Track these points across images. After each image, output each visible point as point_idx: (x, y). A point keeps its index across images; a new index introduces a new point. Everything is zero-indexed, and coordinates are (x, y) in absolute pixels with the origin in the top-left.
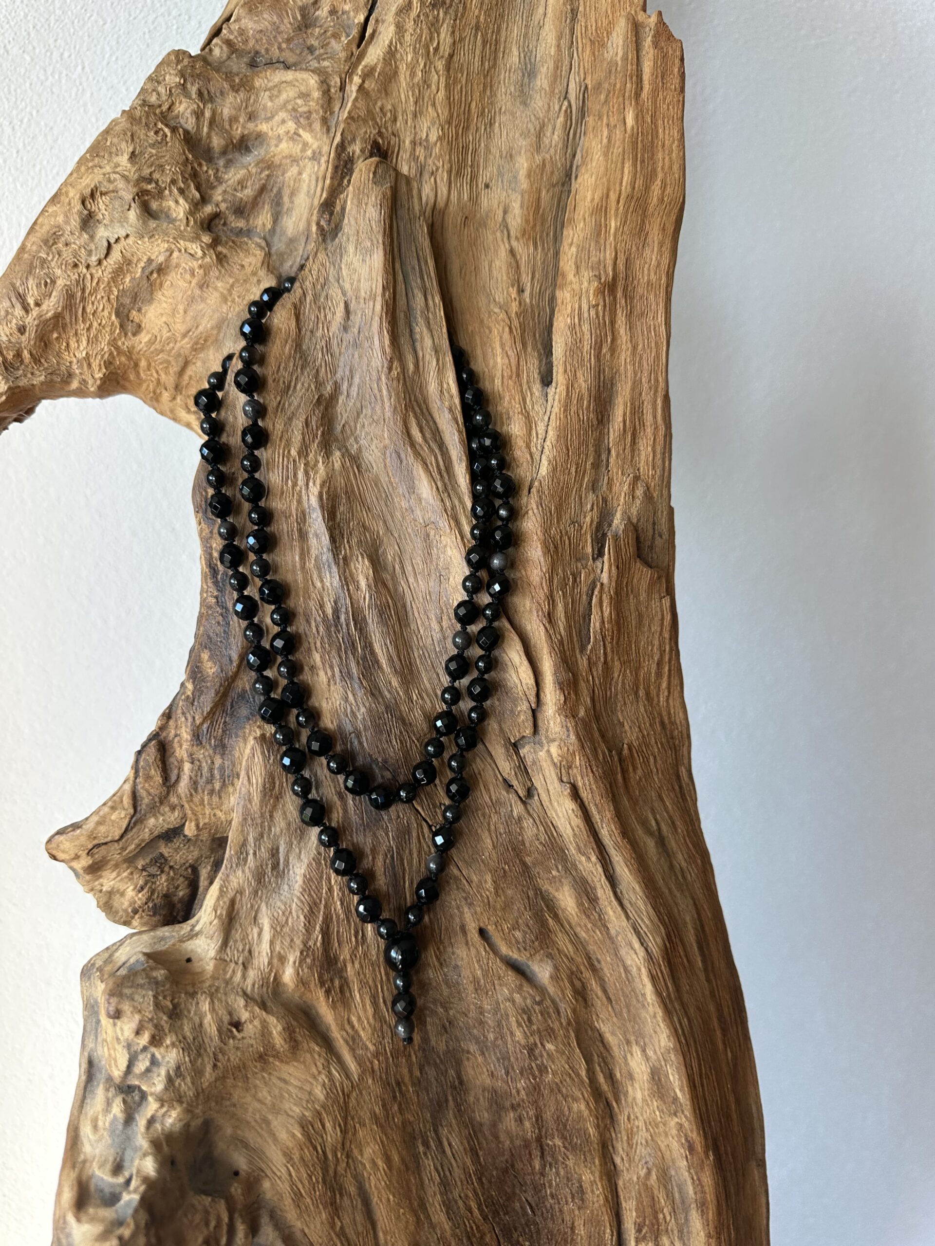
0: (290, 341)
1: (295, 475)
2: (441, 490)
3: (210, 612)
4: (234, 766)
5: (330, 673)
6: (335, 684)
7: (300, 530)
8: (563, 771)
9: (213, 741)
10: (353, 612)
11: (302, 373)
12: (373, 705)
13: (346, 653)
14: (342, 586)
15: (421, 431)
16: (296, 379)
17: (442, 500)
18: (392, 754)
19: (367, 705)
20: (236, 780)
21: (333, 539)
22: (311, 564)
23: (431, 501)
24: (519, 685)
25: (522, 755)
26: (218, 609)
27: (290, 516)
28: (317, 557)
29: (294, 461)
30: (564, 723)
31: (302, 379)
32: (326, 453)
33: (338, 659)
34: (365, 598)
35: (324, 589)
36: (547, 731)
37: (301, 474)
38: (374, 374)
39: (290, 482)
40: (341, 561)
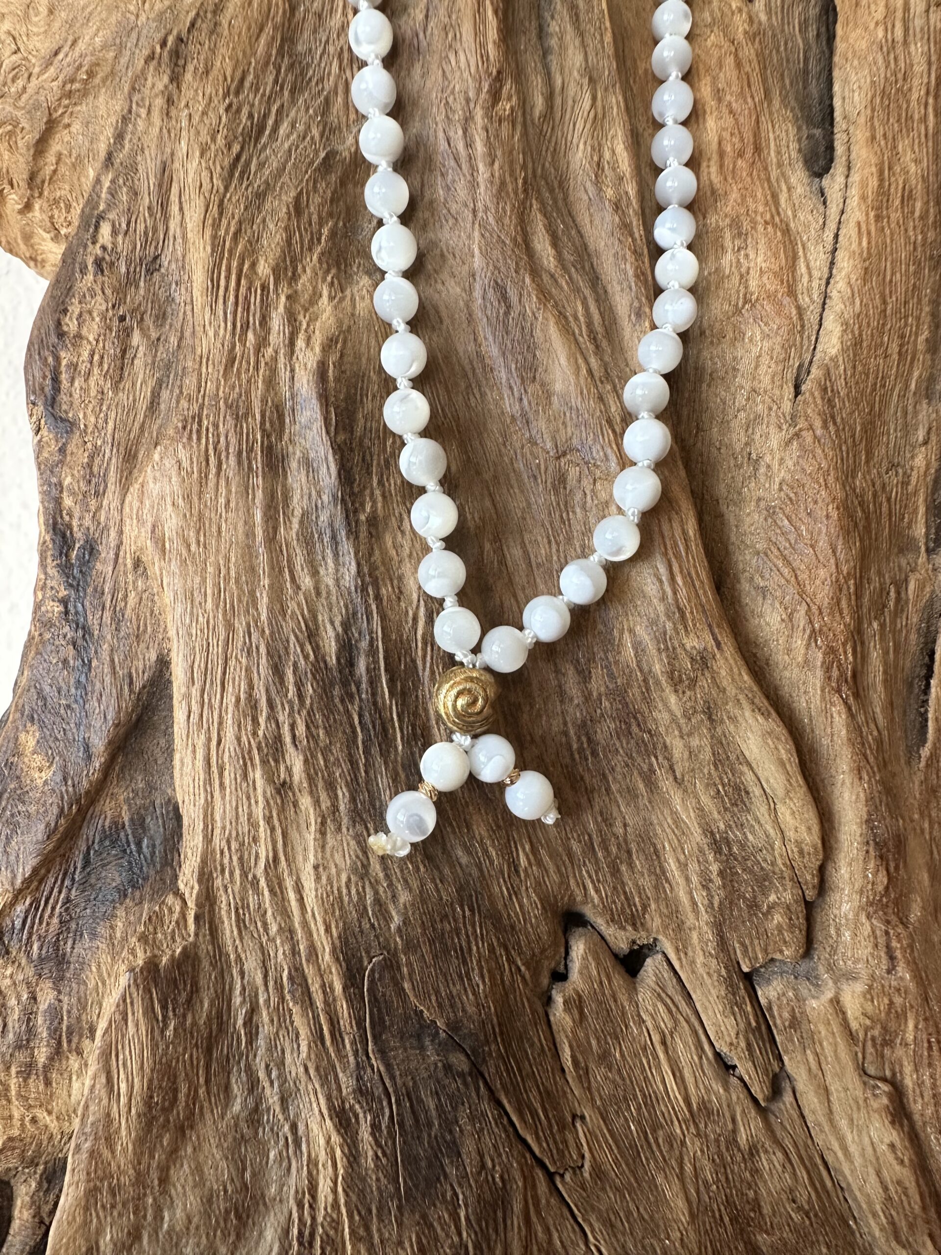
0: (269, 30)
1: (264, 320)
2: (597, 375)
3: (48, 636)
4: (84, 1008)
5: (325, 803)
6: (339, 829)
7: (269, 451)
8: (870, 1049)
9: (35, 947)
10: (386, 651)
11: (293, 101)
12: (430, 886)
13: (367, 751)
14: (364, 589)
15: (555, 244)
16: (279, 112)
17: (601, 399)
18: (471, 1010)
19: (415, 884)
20: (86, 1042)
21: (345, 475)
22: (289, 532)
23: (575, 401)
24: (778, 844)
25: (763, 1001)
26: (67, 629)
27: (246, 415)
28: (305, 515)
29: (265, 287)
30: (882, 941)
31: (293, 114)
32: (336, 276)
33: (346, 766)
34: (415, 619)
35: (318, 594)
36: (834, 951)
37: (277, 321)
38: (458, 107)
39: (250, 335)
40: (364, 528)
